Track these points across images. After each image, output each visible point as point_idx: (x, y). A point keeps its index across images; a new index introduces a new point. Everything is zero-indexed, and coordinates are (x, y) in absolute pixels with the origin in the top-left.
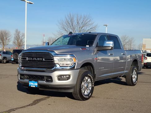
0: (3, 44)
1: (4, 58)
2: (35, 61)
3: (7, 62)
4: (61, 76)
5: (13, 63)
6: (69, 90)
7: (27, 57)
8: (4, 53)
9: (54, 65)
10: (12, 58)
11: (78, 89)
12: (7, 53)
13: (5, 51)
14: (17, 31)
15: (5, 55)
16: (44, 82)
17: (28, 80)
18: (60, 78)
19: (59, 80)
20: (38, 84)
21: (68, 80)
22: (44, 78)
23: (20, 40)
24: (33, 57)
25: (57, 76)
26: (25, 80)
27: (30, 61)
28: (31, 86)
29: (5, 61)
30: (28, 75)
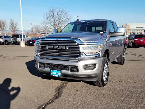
0: (2, 30)
1: (6, 41)
2: (57, 49)
3: (8, 44)
4: (87, 65)
5: (12, 45)
6: (93, 79)
7: (47, 45)
8: (5, 37)
9: (79, 54)
10: (12, 41)
11: (101, 77)
12: (7, 37)
13: (6, 35)
14: (11, 20)
15: (6, 39)
16: (68, 72)
17: (49, 69)
18: (86, 67)
19: (85, 69)
20: (61, 74)
21: (94, 69)
22: (68, 67)
23: (14, 27)
24: (54, 46)
25: (83, 66)
26: (45, 69)
27: (51, 49)
28: (54, 76)
29: (6, 43)
30: (49, 64)
